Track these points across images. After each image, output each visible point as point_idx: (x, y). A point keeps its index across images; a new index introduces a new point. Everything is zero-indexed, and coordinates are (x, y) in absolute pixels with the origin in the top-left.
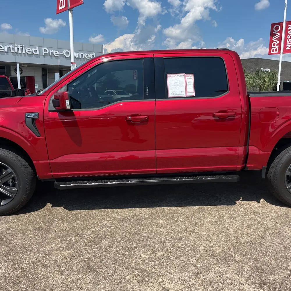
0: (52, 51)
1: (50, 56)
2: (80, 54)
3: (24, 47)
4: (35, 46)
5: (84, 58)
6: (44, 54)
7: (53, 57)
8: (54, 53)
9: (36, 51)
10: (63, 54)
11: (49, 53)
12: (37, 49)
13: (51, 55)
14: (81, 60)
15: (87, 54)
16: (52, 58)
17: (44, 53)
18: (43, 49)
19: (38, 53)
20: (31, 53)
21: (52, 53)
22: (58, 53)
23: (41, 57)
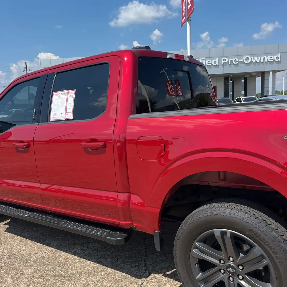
0: (231, 59)
1: (229, 65)
2: (262, 58)
3: (204, 60)
4: (215, 57)
5: (266, 61)
6: (223, 64)
7: (232, 65)
8: (233, 62)
9: (215, 62)
10: (242, 60)
11: (228, 62)
12: (217, 60)
13: (230, 63)
14: (263, 64)
15: (270, 57)
16: (230, 67)
17: (223, 62)
18: (223, 59)
19: (217, 64)
20: (210, 64)
21: (232, 61)
22: (237, 60)
23: (221, 67)
